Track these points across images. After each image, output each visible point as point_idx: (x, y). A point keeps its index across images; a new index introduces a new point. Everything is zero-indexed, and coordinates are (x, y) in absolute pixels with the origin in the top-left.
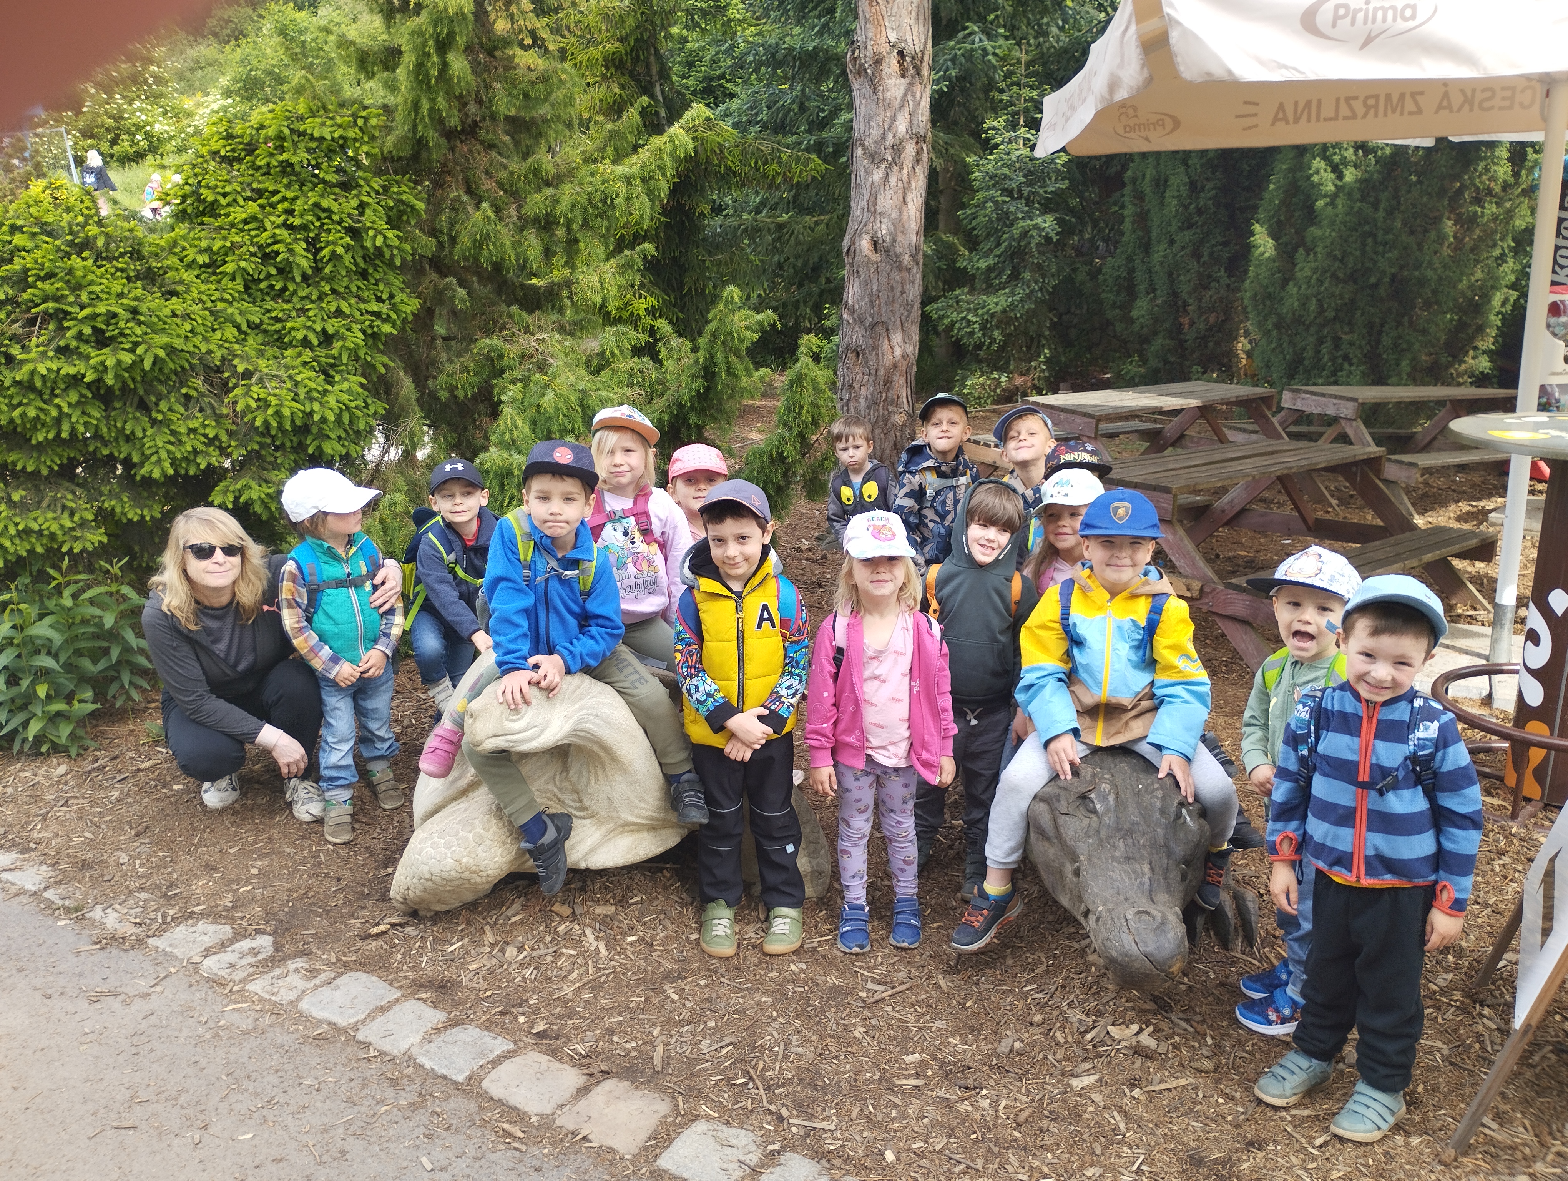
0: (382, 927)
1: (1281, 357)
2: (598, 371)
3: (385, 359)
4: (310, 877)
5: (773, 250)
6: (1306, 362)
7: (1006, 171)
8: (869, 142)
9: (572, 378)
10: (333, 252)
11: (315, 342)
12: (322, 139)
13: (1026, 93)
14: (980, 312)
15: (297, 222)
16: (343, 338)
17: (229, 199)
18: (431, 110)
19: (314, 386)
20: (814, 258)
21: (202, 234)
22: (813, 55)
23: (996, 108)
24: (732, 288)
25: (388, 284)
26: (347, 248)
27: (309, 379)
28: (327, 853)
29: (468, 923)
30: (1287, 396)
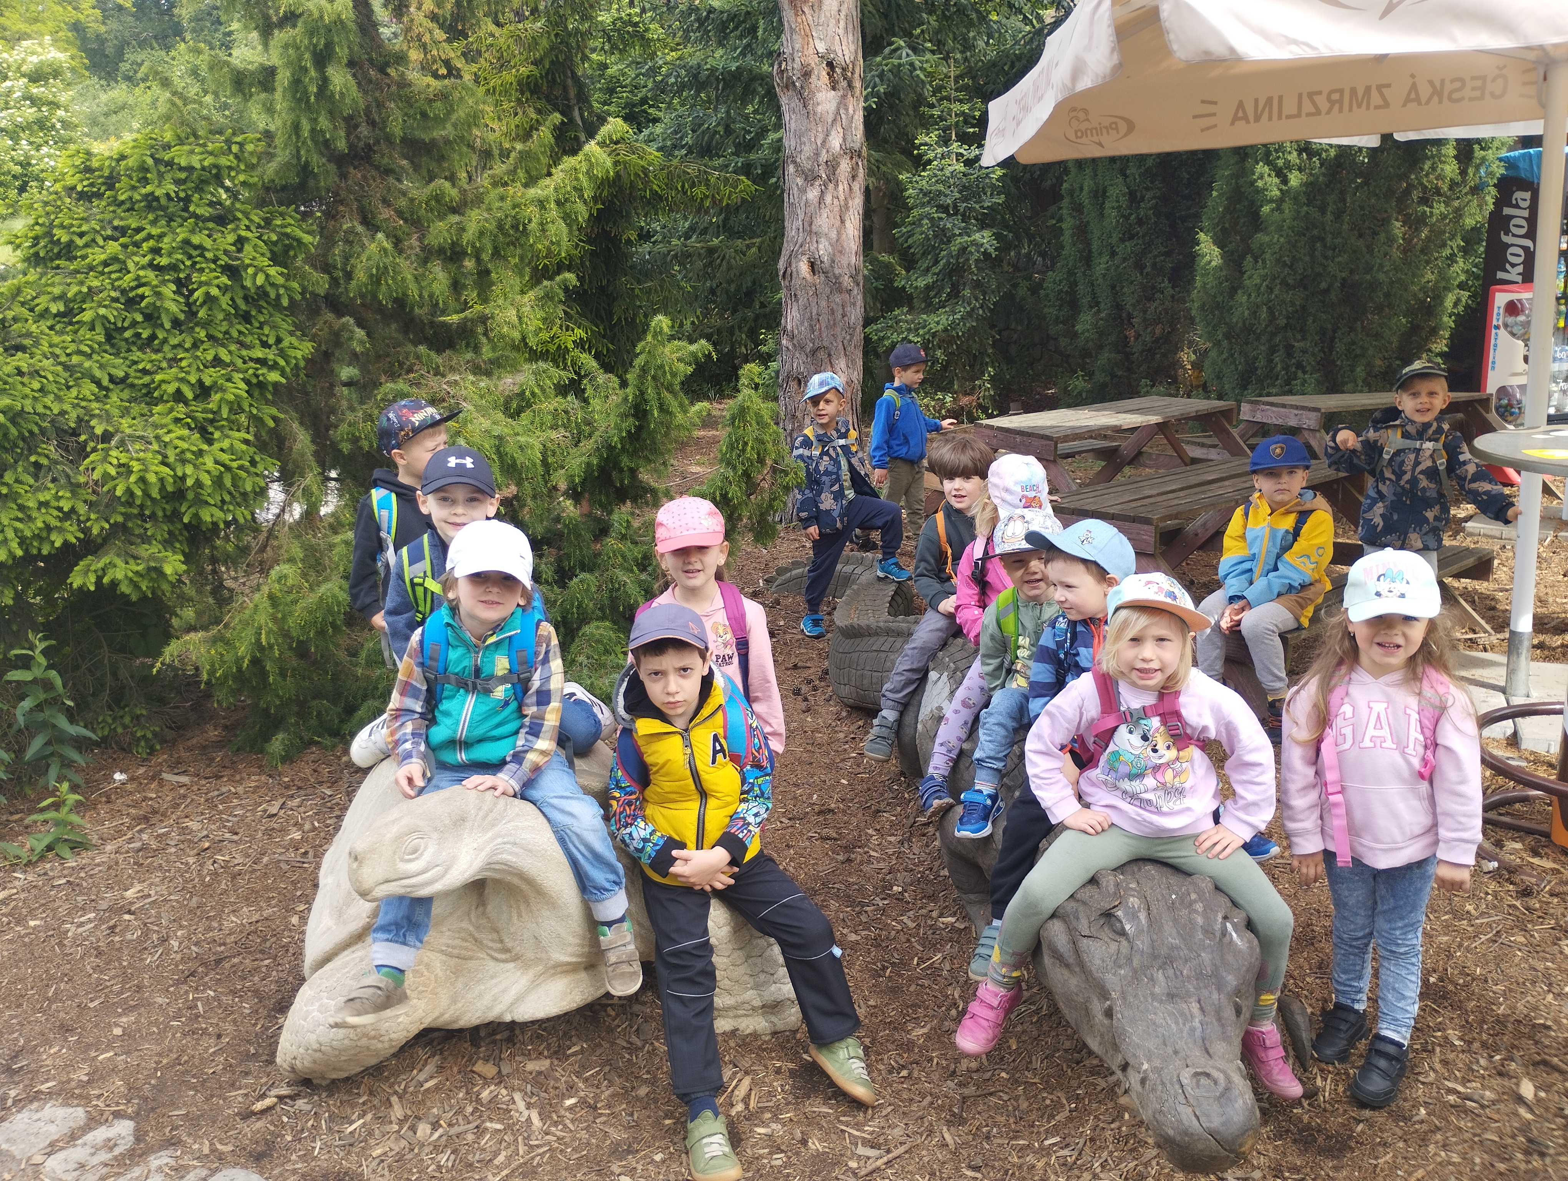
0: (268, 1102)
1: (1233, 367)
2: (515, 415)
3: (274, 411)
4: (184, 1035)
5: (705, 275)
6: (1259, 372)
7: (940, 187)
8: (802, 159)
9: (486, 424)
10: (207, 294)
11: (189, 395)
12: (190, 169)
13: (956, 107)
14: (921, 332)
15: (164, 261)
16: (222, 390)
17: (86, 239)
18: (313, 131)
19: (184, 445)
20: (748, 282)
21: (57, 279)
22: (736, 75)
23: (926, 123)
24: (660, 317)
25: (274, 327)
26: (224, 289)
27: (180, 438)
28: (207, 1001)
29: (371, 1093)
30: (1245, 407)
